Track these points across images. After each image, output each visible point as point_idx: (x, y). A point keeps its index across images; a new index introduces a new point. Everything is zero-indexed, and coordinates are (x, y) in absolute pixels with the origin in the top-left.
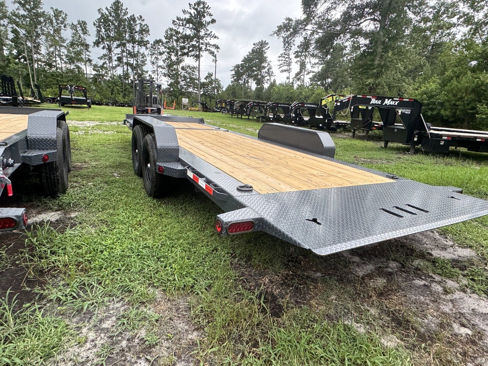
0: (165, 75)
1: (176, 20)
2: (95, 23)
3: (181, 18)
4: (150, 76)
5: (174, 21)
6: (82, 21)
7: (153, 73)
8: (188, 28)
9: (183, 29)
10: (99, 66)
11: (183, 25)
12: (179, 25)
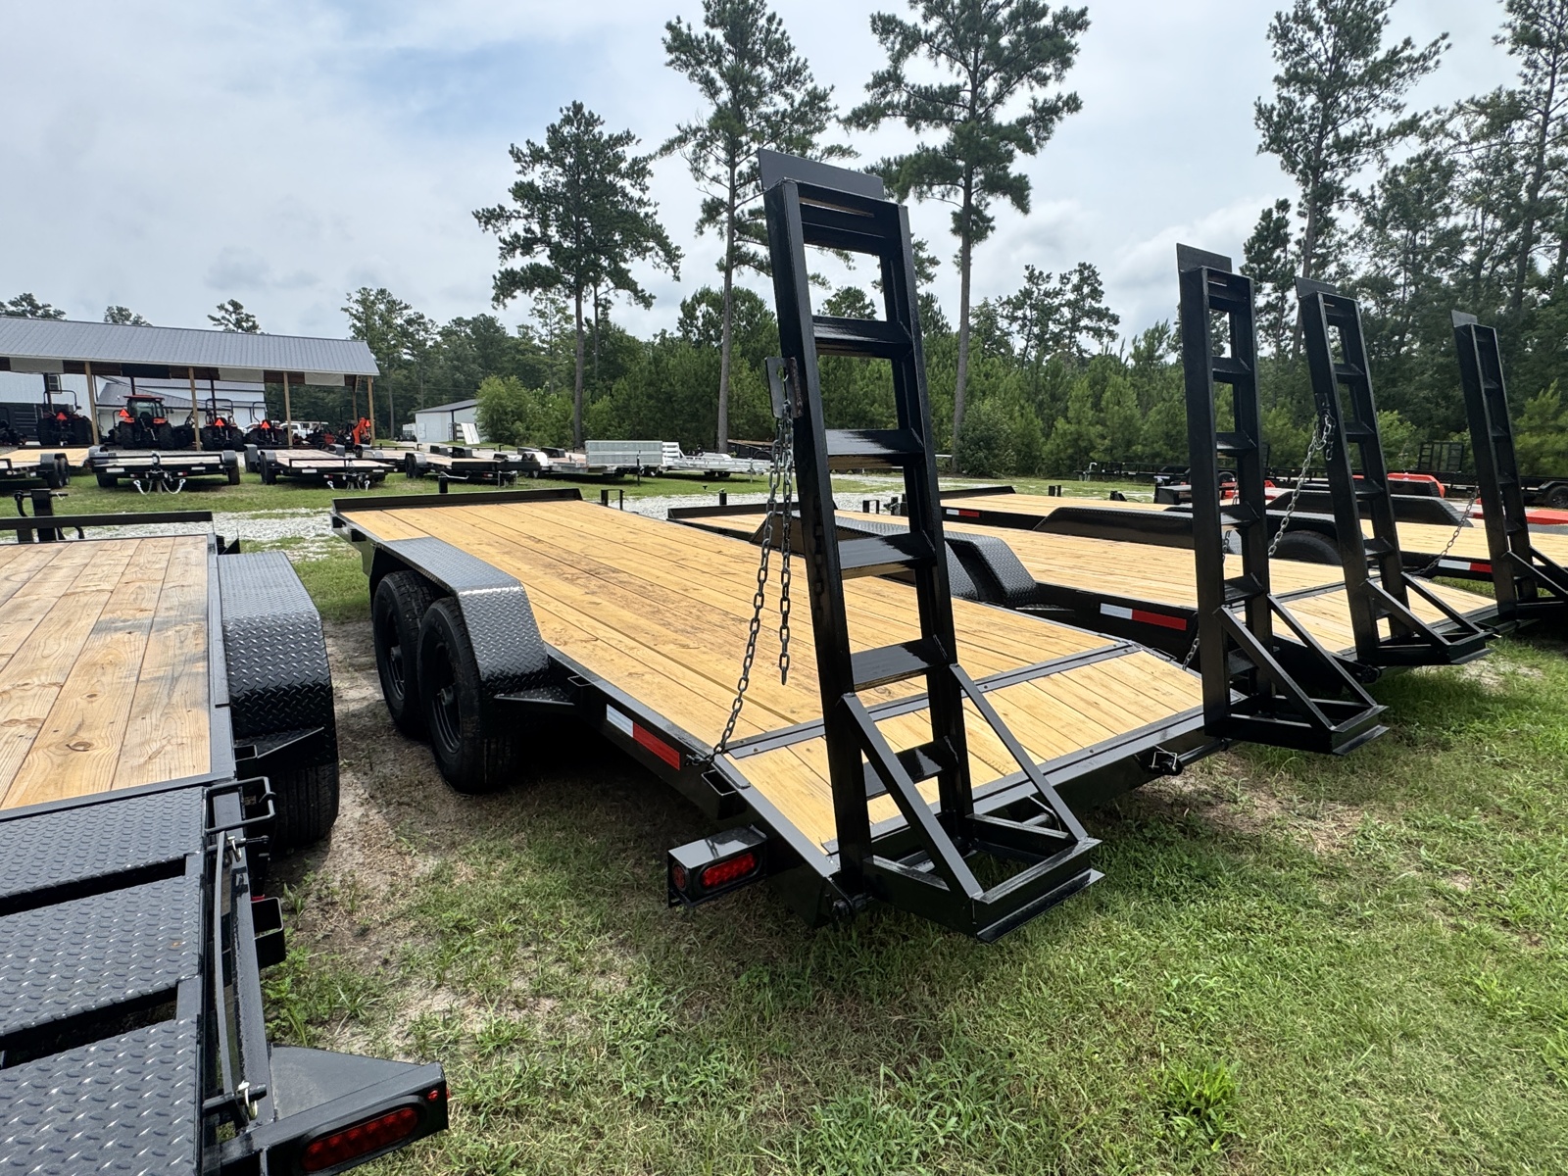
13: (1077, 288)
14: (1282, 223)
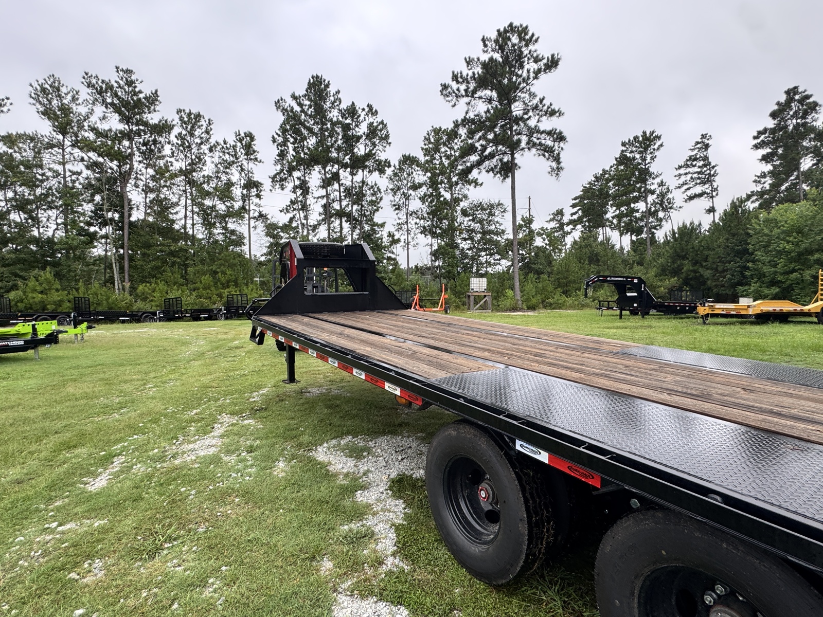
0: (424, 231)
1: (449, 80)
2: (276, 136)
3: (464, 75)
4: (390, 235)
5: (445, 87)
6: (245, 133)
7: (398, 230)
8: (480, 98)
9: (468, 104)
10: (281, 224)
11: (467, 96)
12: (457, 96)
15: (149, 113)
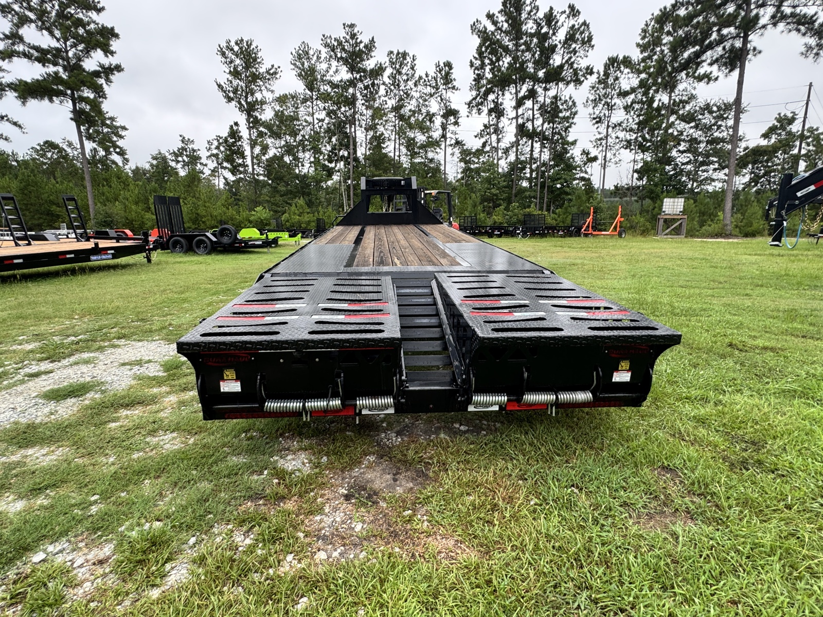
2: (474, 60)
6: (444, 63)
10: (474, 151)
13: (218, 148)
14: (238, 132)
15: (368, 59)
